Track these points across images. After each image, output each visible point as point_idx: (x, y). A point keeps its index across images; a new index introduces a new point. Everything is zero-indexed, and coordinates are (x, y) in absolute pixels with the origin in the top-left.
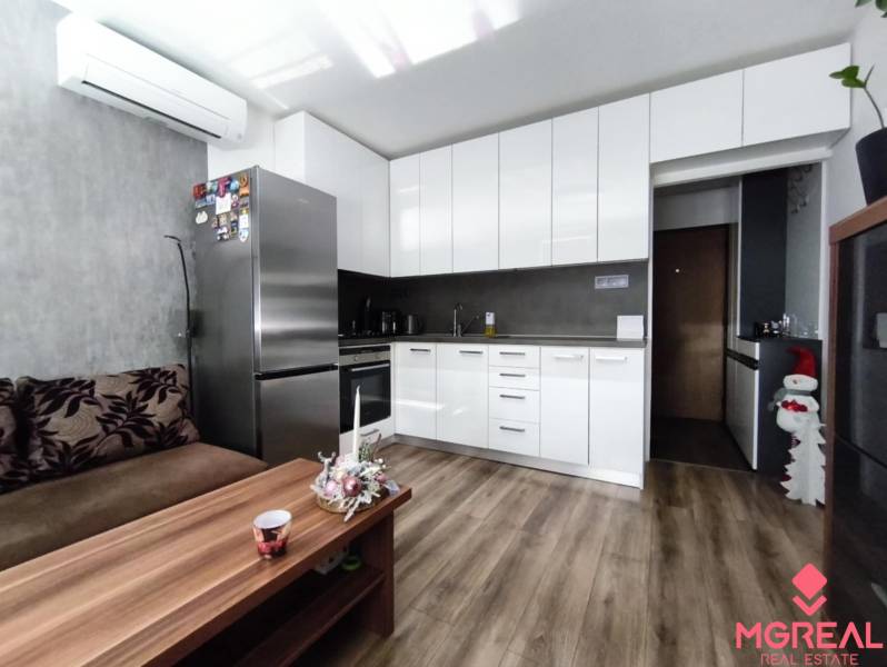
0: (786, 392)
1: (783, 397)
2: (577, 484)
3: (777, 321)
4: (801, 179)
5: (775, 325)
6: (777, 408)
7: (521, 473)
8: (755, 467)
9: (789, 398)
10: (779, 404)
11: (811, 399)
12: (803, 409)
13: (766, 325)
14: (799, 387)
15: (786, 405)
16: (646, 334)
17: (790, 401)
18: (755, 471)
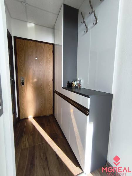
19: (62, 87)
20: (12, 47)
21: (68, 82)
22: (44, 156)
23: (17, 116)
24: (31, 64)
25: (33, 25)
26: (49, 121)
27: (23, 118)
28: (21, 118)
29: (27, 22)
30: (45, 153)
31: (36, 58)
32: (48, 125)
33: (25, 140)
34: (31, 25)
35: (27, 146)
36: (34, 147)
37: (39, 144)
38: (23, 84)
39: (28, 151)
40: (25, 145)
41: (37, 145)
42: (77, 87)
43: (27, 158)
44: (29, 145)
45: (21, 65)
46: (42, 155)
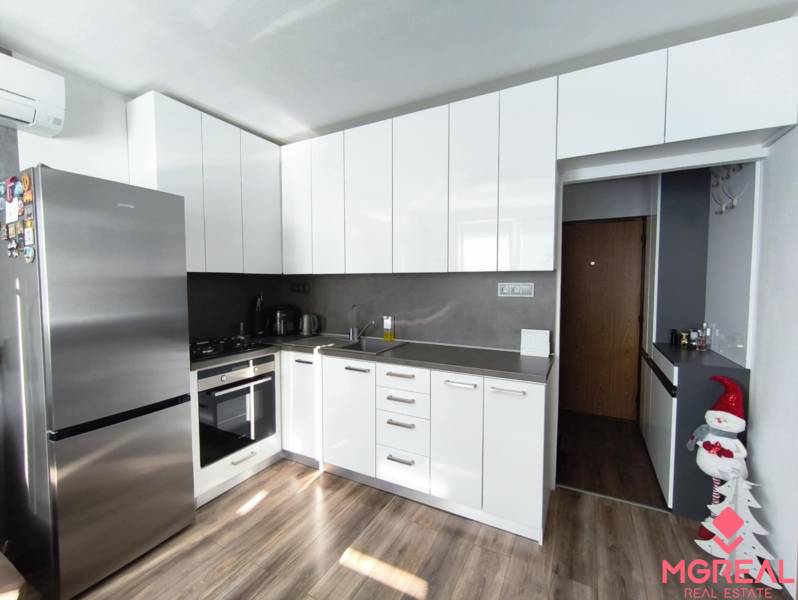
0: (709, 430)
1: (704, 435)
2: (471, 530)
3: (695, 331)
4: (728, 177)
5: (694, 335)
6: (697, 447)
7: (412, 507)
8: (670, 505)
9: (712, 439)
10: (700, 443)
11: (738, 442)
12: (728, 454)
13: (684, 335)
14: (723, 427)
15: (708, 446)
16: (552, 350)
17: (713, 442)
18: (670, 510)
19: (654, 340)
21: (674, 332)
31: (593, 263)
42: (695, 347)
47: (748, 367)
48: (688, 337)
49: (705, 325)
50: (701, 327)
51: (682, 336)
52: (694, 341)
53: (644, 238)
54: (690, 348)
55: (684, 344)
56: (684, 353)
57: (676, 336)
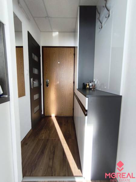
5: (91, 84)
19: (77, 88)
20: (40, 55)
21: (84, 84)
22: (53, 149)
23: (43, 113)
24: (55, 68)
25: (57, 33)
26: (67, 122)
27: (47, 115)
28: (45, 115)
29: (52, 32)
30: (54, 147)
31: (59, 63)
32: (65, 125)
33: (43, 132)
34: (56, 34)
35: (43, 138)
36: (48, 140)
37: (52, 139)
38: (47, 86)
39: (43, 142)
40: (42, 137)
41: (50, 139)
42: (91, 89)
43: (40, 147)
44: (45, 138)
45: (47, 69)
46: (52, 148)
47: (120, 95)
48: (89, 85)
49: (94, 80)
50: (93, 81)
51: (86, 85)
52: (91, 86)
53: (74, 55)
54: (90, 89)
55: (88, 88)
56: (88, 91)
57: (85, 85)
